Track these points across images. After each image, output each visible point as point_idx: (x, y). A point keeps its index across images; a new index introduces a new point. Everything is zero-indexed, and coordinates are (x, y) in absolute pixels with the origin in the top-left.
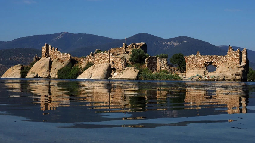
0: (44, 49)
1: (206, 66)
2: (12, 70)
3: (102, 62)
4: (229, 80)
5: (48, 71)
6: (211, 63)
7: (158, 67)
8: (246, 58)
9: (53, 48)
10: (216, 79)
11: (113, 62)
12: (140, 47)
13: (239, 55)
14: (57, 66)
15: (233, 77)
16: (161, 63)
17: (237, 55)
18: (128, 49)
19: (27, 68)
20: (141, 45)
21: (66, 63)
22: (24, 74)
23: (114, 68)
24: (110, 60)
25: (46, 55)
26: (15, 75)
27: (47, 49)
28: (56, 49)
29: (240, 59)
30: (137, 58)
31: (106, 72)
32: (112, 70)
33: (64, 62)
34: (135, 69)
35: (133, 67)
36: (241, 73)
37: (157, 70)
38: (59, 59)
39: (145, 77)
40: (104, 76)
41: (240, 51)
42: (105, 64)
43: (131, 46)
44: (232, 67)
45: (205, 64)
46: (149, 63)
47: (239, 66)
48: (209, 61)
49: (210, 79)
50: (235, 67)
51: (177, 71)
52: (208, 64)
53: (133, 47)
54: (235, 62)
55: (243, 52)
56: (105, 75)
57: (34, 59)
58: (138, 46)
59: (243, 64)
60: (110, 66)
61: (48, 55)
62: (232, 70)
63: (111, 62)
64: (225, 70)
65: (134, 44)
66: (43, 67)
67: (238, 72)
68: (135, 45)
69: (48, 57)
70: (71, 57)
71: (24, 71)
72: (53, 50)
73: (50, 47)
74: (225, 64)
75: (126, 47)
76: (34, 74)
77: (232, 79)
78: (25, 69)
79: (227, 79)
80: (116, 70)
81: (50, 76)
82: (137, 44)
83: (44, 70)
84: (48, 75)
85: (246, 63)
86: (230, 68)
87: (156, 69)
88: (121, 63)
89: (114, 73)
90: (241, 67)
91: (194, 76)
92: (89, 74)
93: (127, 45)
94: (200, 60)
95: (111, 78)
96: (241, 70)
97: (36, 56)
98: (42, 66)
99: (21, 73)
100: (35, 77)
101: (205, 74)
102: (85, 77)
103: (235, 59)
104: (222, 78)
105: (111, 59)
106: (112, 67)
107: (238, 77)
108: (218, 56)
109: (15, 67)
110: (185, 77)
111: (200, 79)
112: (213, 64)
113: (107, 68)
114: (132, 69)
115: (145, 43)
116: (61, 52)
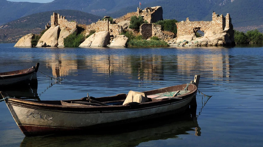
0: (53, 18)
1: (194, 32)
2: (23, 39)
3: (102, 30)
4: (211, 45)
5: (56, 39)
6: (199, 28)
7: (153, 33)
8: (229, 23)
9: (61, 17)
10: (199, 44)
11: (111, 30)
12: (154, 11)
13: (222, 20)
14: (65, 34)
15: (215, 42)
16: (155, 29)
17: (221, 20)
18: (142, 13)
19: (37, 37)
20: (156, 8)
21: (72, 31)
22: (34, 43)
23: (112, 36)
24: (108, 27)
25: (55, 24)
26: (26, 44)
27: (56, 18)
28: (64, 18)
29: (223, 24)
30: (135, 25)
31: (104, 39)
32: (111, 38)
33: (70, 30)
34: (124, 37)
35: (123, 35)
36: (223, 38)
37: (152, 37)
38: (66, 27)
39: (132, 44)
40: (103, 44)
41: (223, 17)
42: (104, 32)
43: (145, 10)
44: (216, 32)
45: (193, 30)
46: (143, 30)
47: (223, 31)
48: (198, 27)
49: (193, 44)
50: (218, 32)
51: (170, 36)
52: (196, 30)
53: (147, 12)
54: (218, 28)
55: (226, 18)
56: (103, 42)
57: (46, 28)
58: (153, 10)
59: (227, 28)
60: (109, 33)
61: (57, 24)
62: (216, 35)
63: (110, 30)
64: (210, 35)
65: (148, 8)
66: (51, 36)
67: (221, 37)
68: (150, 9)
69: (57, 25)
70: (77, 25)
71: (35, 39)
72: (61, 19)
73: (58, 15)
74: (211, 29)
75: (140, 12)
76: (42, 43)
77: (214, 44)
78: (35, 38)
79: (210, 44)
80: (114, 37)
81: (57, 44)
82: (152, 8)
83: (53, 39)
84: (56, 43)
85: (229, 28)
86: (214, 33)
87: (151, 35)
88: (118, 30)
89: (112, 40)
90: (224, 32)
91: (181, 42)
92: (89, 42)
93: (142, 10)
94: (189, 26)
95: (109, 45)
96: (224, 35)
97: (48, 24)
98: (51, 34)
99: (32, 42)
100: (43, 46)
101: (193, 39)
102: (86, 45)
103: (218, 24)
104: (205, 43)
105: (110, 27)
106: (111, 35)
107: (220, 42)
108: (205, 22)
109: (26, 36)
110: (175, 43)
111: (186, 44)
112: (201, 30)
113: (105, 36)
114: (122, 37)
115: (160, 7)
116: (68, 20)
